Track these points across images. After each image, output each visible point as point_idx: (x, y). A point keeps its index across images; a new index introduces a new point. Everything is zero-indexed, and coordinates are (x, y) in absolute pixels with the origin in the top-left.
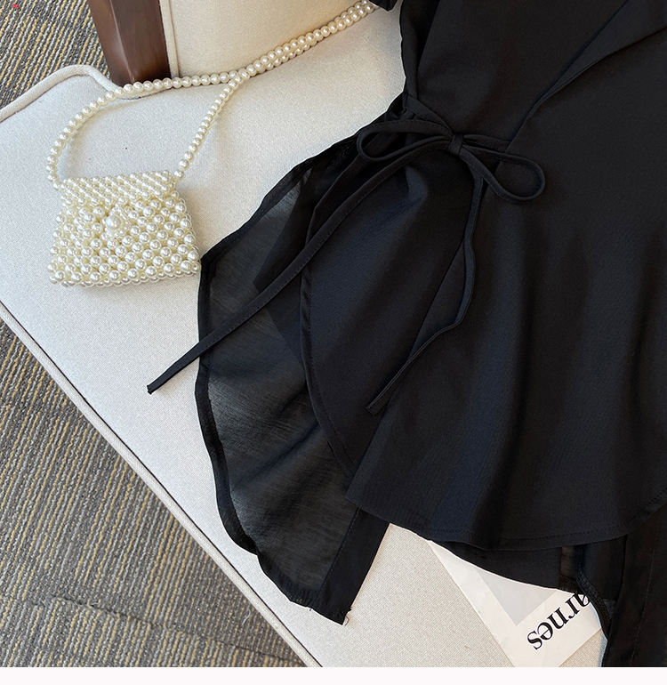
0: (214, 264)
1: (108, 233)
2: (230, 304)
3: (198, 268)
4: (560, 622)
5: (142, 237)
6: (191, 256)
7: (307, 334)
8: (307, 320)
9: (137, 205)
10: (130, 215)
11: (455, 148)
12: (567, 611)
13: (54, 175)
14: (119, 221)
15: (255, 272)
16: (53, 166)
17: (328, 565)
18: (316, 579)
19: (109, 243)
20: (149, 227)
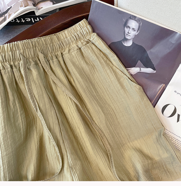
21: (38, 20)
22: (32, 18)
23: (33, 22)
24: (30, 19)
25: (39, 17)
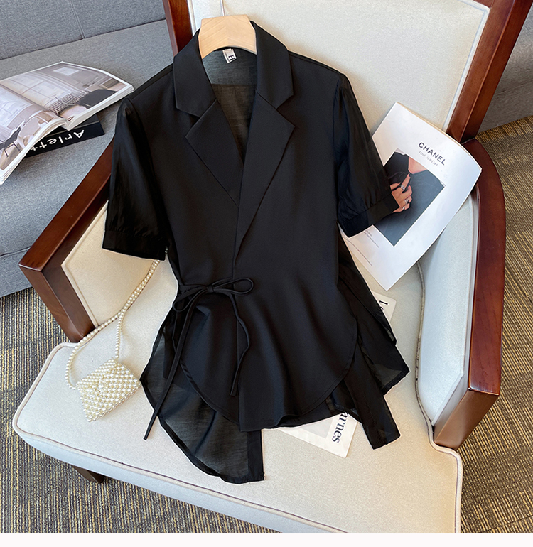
0: (145, 380)
1: (102, 391)
2: (158, 390)
3: (140, 384)
4: (341, 428)
5: (115, 385)
6: (136, 381)
7: (193, 382)
8: (191, 378)
9: (107, 376)
10: (107, 380)
11: (211, 290)
12: (341, 422)
13: (71, 385)
14: (104, 384)
15: (162, 373)
16: (69, 382)
17: (247, 462)
18: (245, 470)
19: (104, 395)
20: (116, 380)
21: (71, 137)
22: (60, 138)
23: (62, 142)
24: (55, 140)
25: (71, 132)
